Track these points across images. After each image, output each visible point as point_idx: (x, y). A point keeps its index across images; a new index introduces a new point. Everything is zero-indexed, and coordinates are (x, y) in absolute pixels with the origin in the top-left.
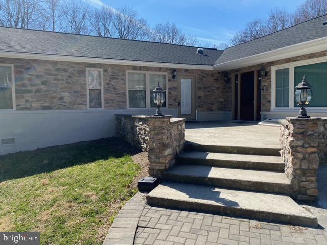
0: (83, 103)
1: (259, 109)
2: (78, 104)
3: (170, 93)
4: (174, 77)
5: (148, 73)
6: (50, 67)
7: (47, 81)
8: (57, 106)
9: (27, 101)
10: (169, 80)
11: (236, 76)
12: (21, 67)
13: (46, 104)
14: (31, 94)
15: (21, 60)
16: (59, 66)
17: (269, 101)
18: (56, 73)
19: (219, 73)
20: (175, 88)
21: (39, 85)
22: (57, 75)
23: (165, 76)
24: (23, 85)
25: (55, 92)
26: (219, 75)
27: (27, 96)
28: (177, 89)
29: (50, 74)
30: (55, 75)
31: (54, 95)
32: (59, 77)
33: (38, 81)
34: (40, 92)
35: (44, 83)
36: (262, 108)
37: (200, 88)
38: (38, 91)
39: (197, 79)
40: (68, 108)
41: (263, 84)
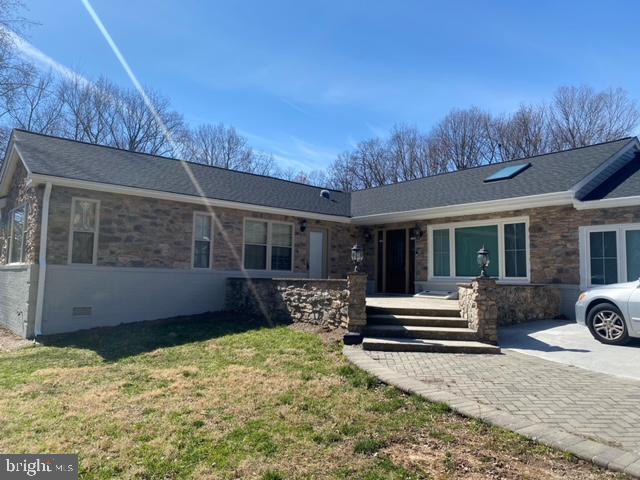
0: (186, 260)
1: (412, 278)
2: (180, 261)
3: (297, 251)
4: (303, 229)
5: (270, 222)
6: (147, 206)
7: (141, 226)
8: (152, 263)
9: (112, 253)
10: (297, 233)
11: (380, 233)
12: (109, 204)
13: (138, 259)
14: (118, 243)
15: (111, 194)
16: (159, 206)
17: (426, 268)
18: (154, 215)
19: (357, 228)
20: (304, 245)
21: (130, 231)
22: (156, 218)
23: (291, 227)
24: (110, 231)
25: (150, 242)
26: (357, 230)
27: (113, 246)
28: (305, 245)
29: (147, 217)
30: (152, 218)
31: (150, 246)
32: (158, 221)
33: (129, 226)
34: (131, 241)
35: (137, 228)
36: (417, 277)
37: (334, 247)
38: (129, 239)
39: (330, 233)
40: (166, 266)
41: (416, 246)
